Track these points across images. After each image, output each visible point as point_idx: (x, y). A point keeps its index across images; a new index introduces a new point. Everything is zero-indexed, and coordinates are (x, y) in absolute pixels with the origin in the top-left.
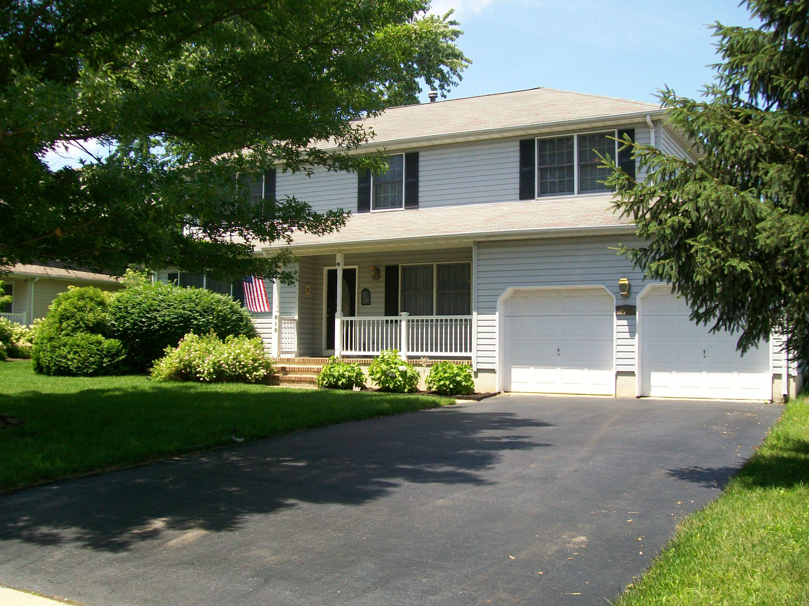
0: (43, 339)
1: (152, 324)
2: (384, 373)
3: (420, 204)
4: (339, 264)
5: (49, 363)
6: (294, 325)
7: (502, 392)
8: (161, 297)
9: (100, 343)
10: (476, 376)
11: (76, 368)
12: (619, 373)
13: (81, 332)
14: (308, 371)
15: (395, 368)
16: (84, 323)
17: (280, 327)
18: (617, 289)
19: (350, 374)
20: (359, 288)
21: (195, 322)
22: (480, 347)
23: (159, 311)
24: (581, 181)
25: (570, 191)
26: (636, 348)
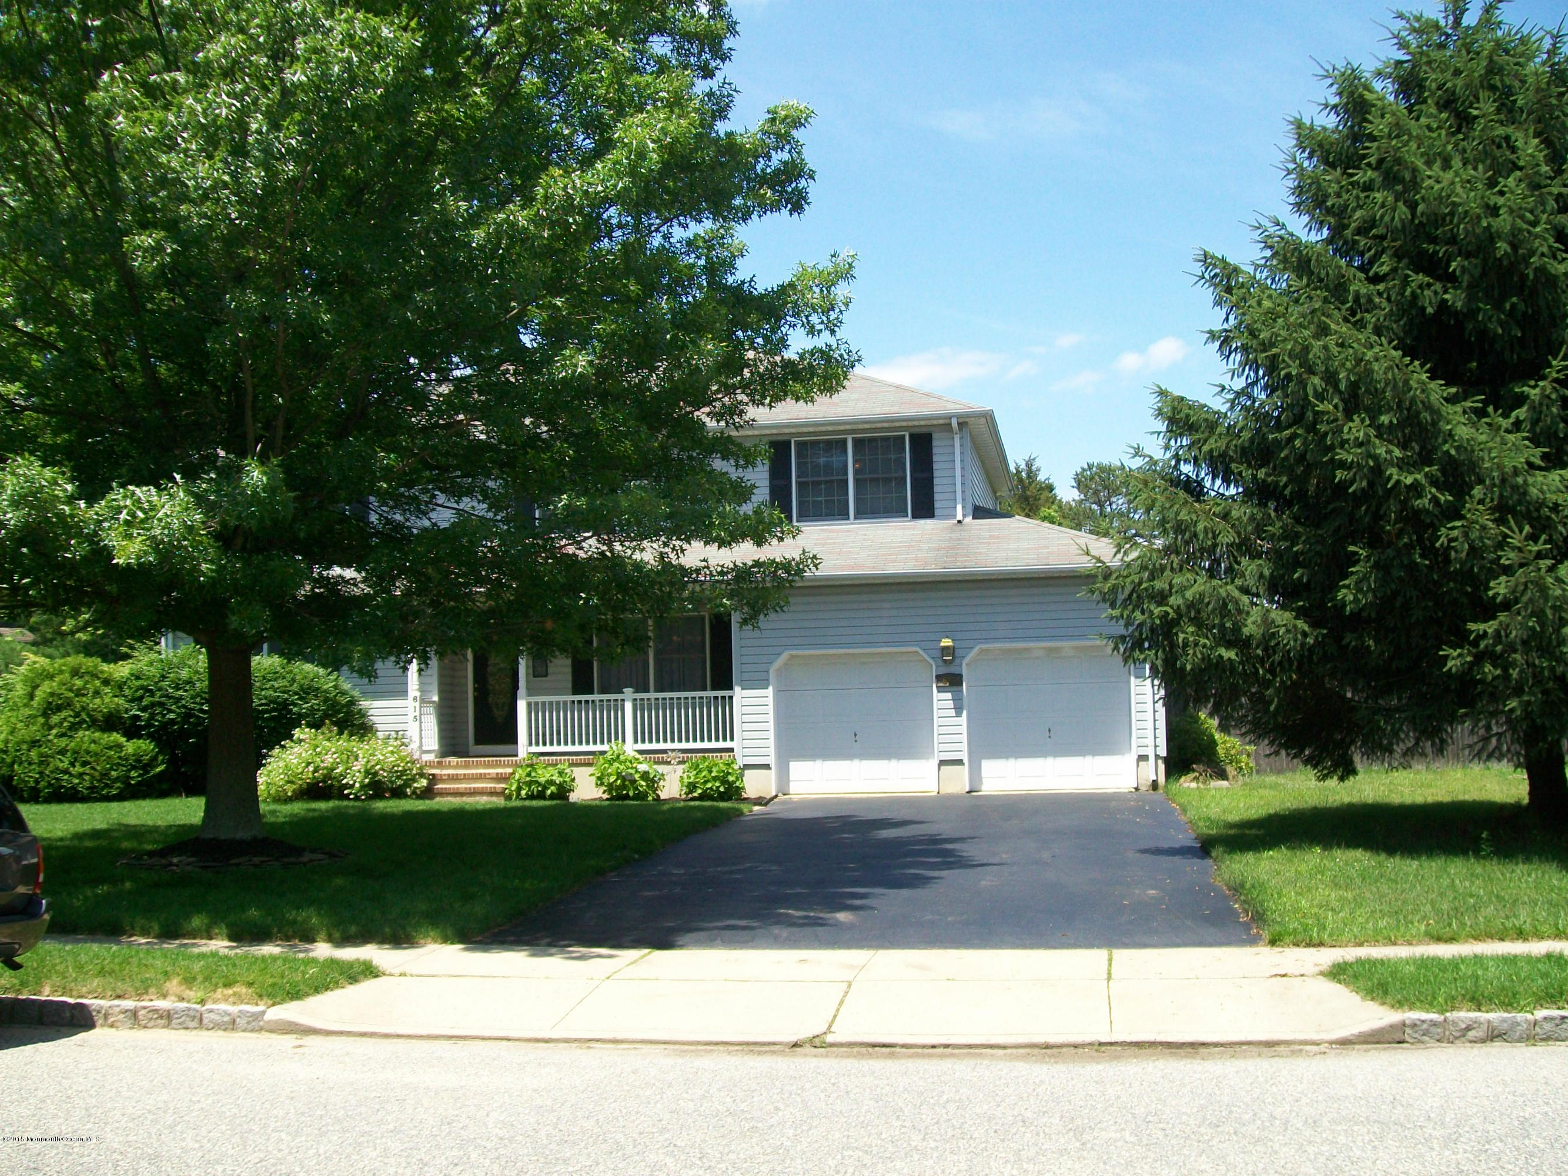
0: (18, 744)
2: (619, 775)
5: (37, 782)
6: (434, 710)
7: (780, 795)
9: (119, 747)
10: (744, 774)
11: (88, 788)
12: (942, 763)
13: (86, 730)
14: (479, 778)
15: (632, 768)
16: (89, 715)
17: (420, 714)
18: (938, 654)
21: (295, 709)
22: (746, 735)
24: (857, 500)
25: (843, 514)
26: (964, 729)
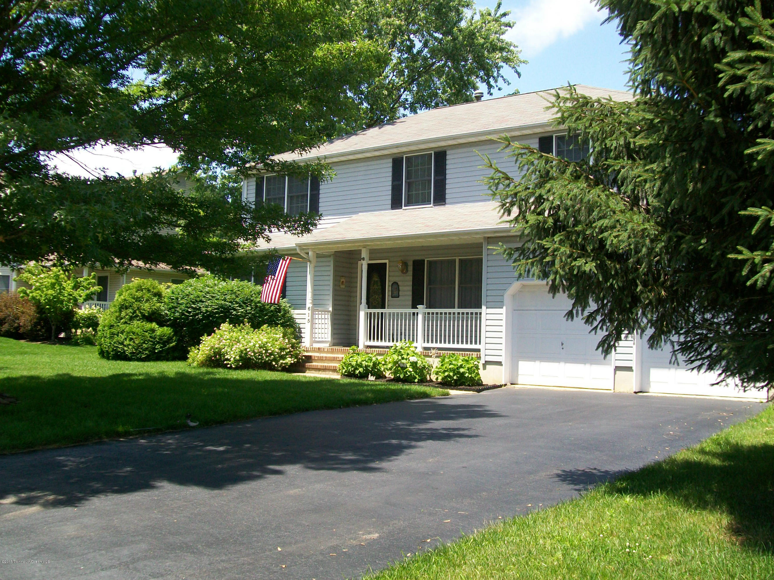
1: (197, 314)
2: (395, 363)
3: (447, 201)
4: (363, 259)
5: (109, 348)
6: (328, 316)
7: (509, 384)
8: (207, 289)
9: (153, 331)
10: (484, 368)
11: (130, 353)
12: (618, 368)
13: (138, 320)
14: (334, 360)
15: (406, 359)
16: (141, 313)
17: (313, 318)
19: (367, 364)
20: (389, 281)
21: (234, 313)
22: (488, 340)
23: (203, 302)
26: (634, 344)
